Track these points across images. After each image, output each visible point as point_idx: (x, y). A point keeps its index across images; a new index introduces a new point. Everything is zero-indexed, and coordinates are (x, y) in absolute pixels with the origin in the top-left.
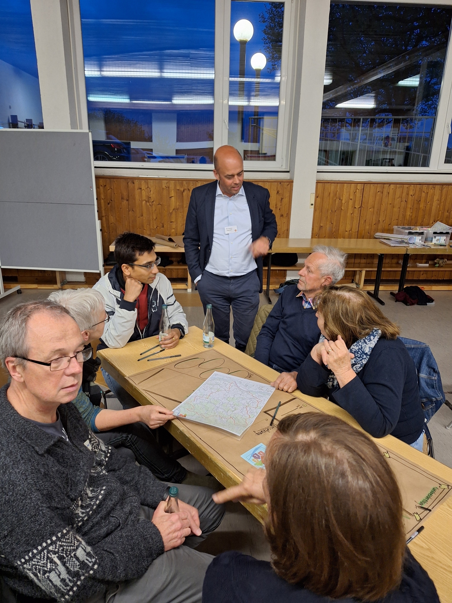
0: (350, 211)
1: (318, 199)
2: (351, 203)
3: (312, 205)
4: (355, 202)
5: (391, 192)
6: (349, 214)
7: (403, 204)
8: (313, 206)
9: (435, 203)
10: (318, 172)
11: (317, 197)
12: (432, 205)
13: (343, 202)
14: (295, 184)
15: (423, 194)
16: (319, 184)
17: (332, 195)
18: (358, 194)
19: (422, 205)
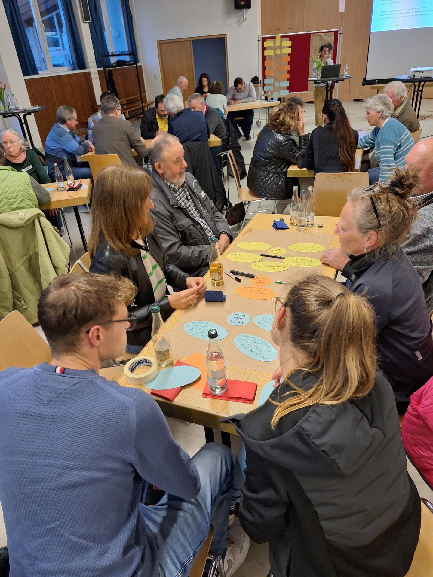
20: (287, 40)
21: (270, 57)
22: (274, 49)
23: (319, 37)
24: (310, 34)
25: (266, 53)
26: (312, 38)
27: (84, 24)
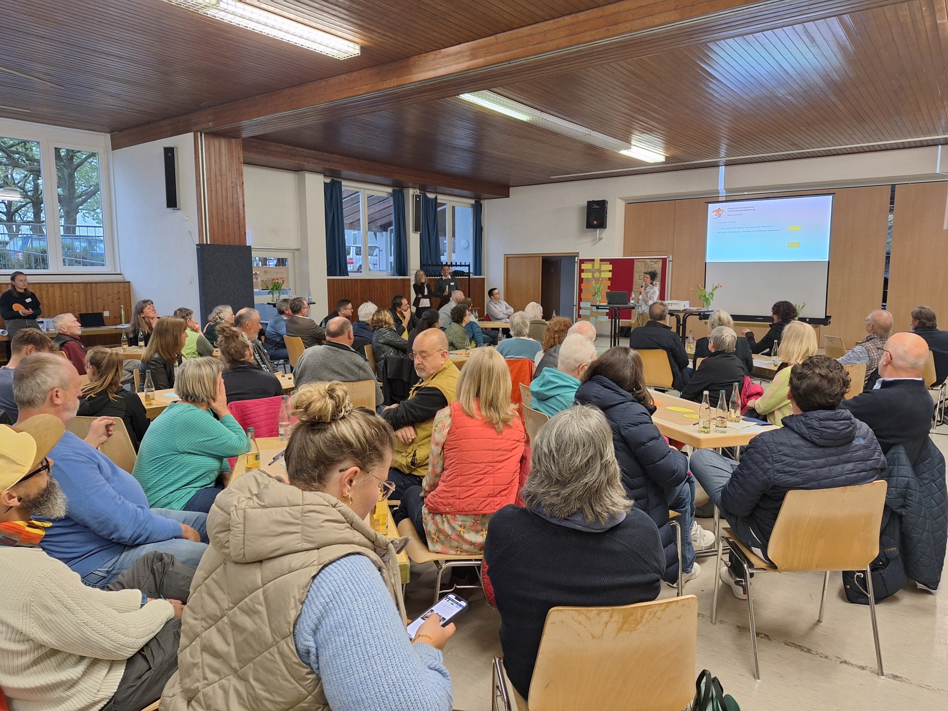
20: (607, 264)
21: (588, 279)
22: (593, 271)
23: (644, 263)
24: (634, 259)
25: (583, 275)
26: (636, 263)
27: (414, 234)
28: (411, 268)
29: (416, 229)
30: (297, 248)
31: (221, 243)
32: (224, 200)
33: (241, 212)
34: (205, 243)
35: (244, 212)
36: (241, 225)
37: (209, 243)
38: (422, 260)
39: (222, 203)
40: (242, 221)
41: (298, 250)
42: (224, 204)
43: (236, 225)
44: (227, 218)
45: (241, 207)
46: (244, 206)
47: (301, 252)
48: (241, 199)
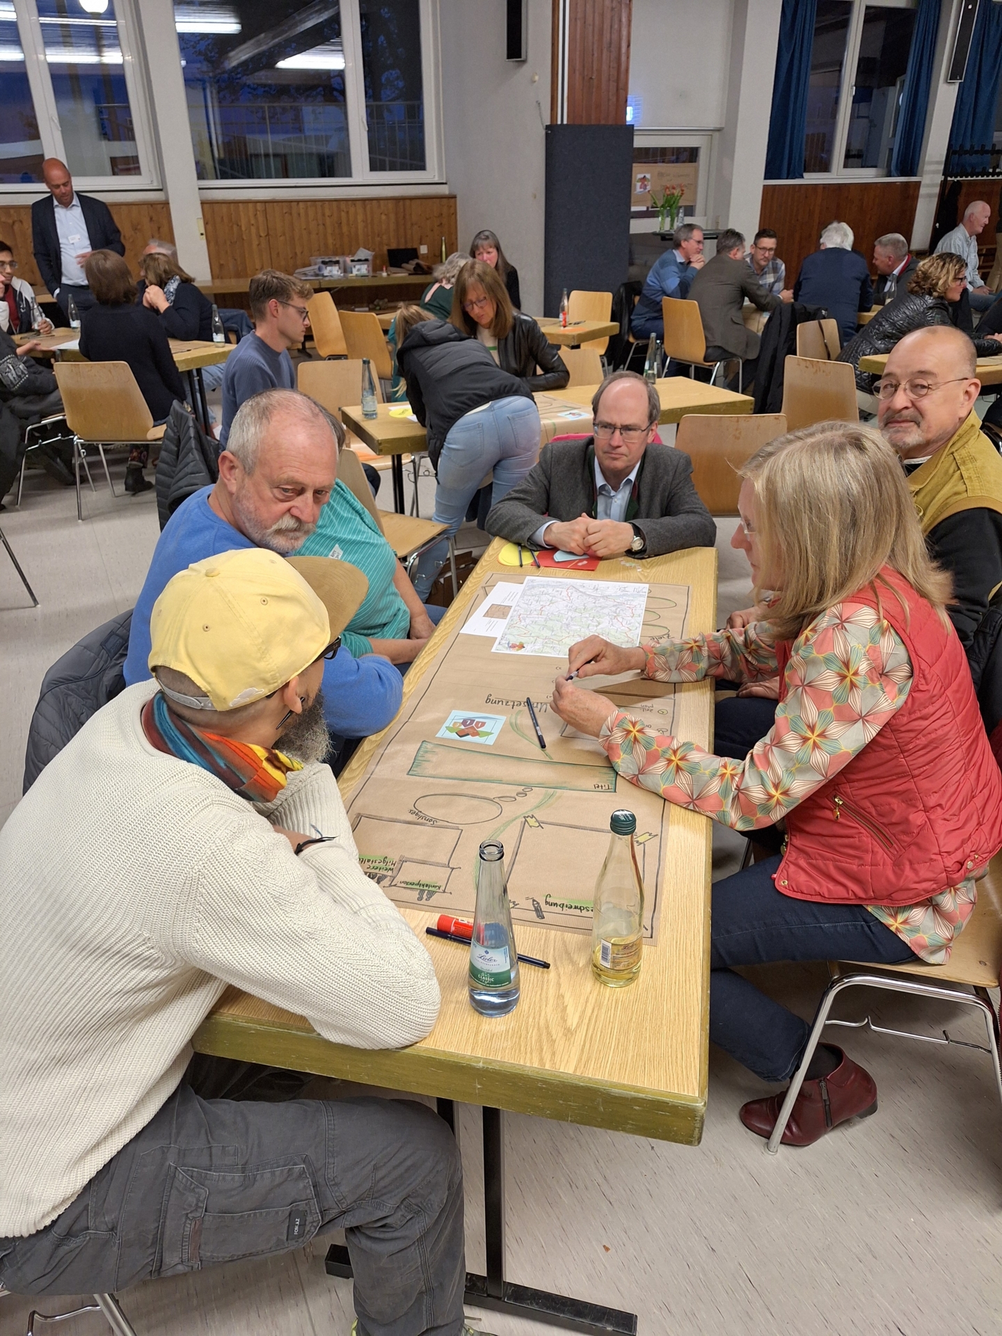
0: (255, 242)
1: (209, 227)
2: (253, 230)
3: (202, 234)
4: (258, 229)
5: (302, 212)
6: (255, 246)
7: (321, 227)
8: (204, 237)
9: (361, 225)
10: (200, 189)
11: (206, 224)
12: (357, 228)
13: (243, 229)
14: (172, 206)
15: (343, 214)
16: (205, 205)
17: (226, 220)
18: (261, 218)
19: (345, 229)
27: (946, 86)
28: (927, 159)
29: (954, 75)
30: (718, 126)
31: (584, 123)
32: (596, 38)
33: (623, 58)
34: (559, 122)
35: (628, 58)
36: (621, 85)
37: (565, 122)
38: (953, 142)
39: (593, 43)
40: (622, 76)
41: (719, 130)
42: (595, 46)
43: (613, 86)
44: (599, 71)
45: (624, 50)
46: (629, 46)
47: (723, 135)
48: (624, 33)
